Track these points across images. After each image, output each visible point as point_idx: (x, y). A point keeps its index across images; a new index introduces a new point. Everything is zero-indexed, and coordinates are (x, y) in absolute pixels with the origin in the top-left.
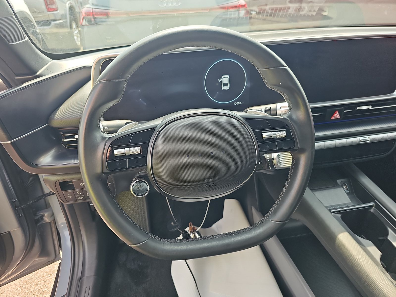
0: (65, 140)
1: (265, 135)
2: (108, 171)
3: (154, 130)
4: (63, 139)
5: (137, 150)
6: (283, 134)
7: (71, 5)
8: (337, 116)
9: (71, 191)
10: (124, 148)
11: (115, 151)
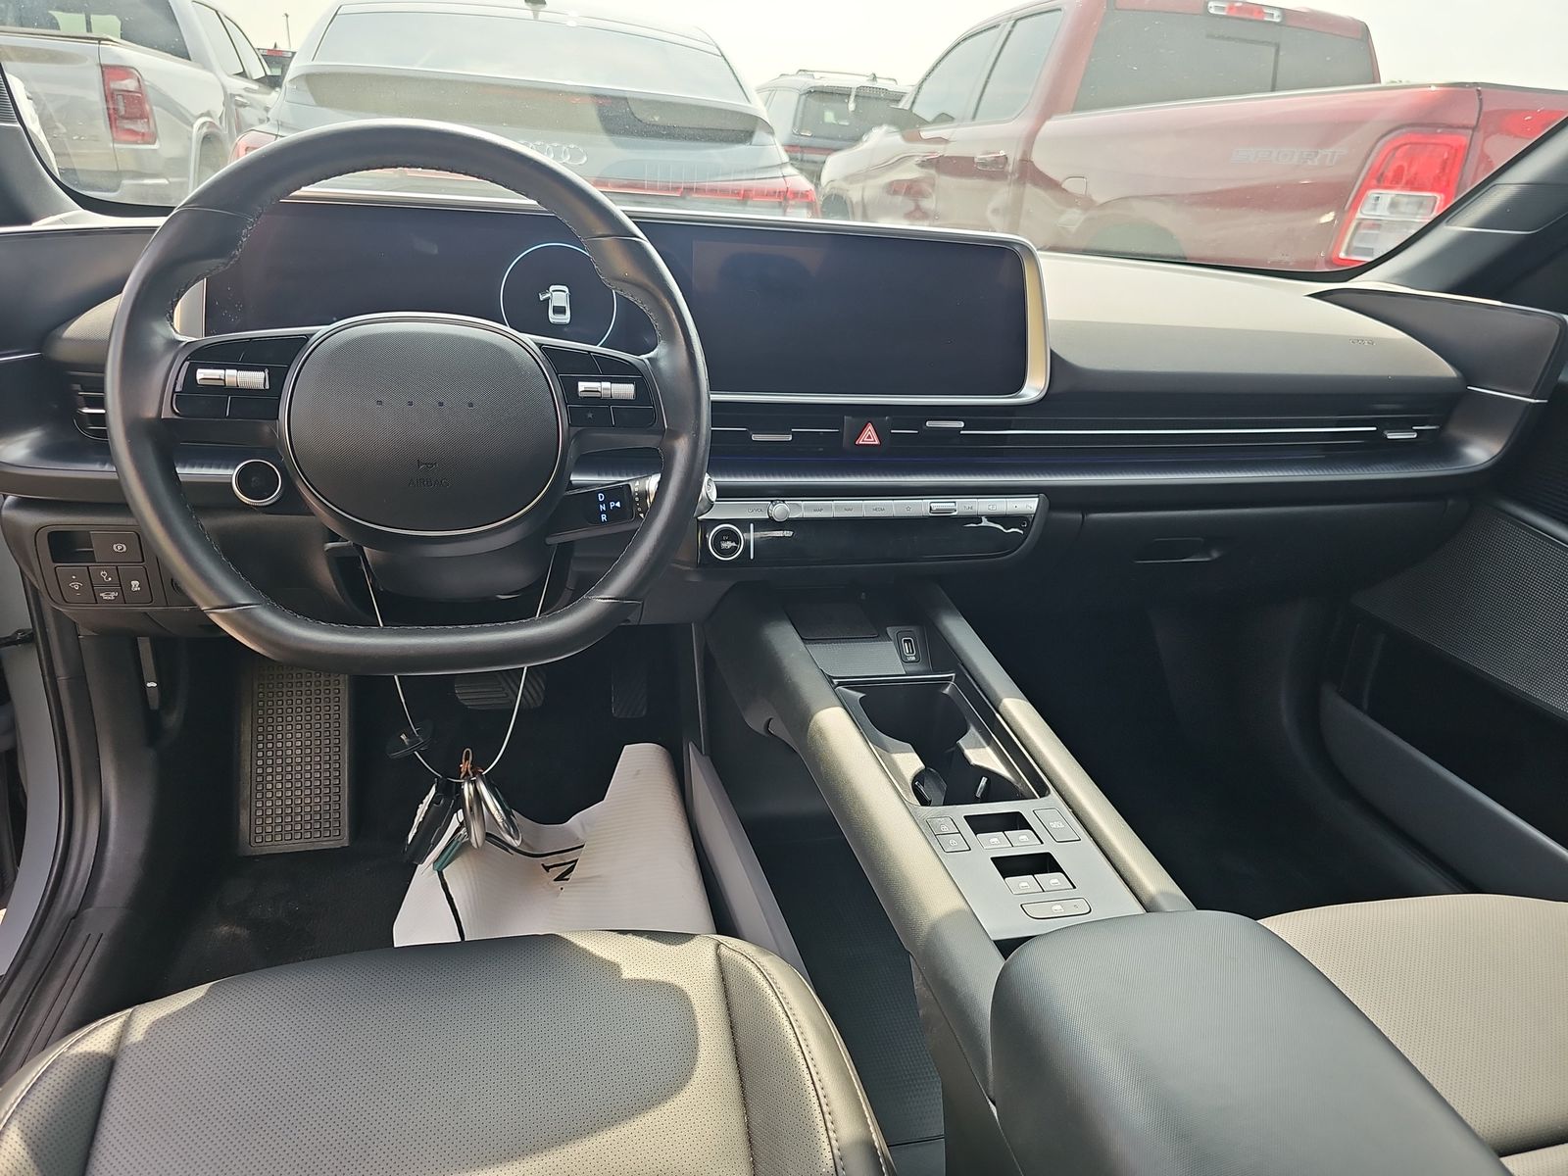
0: (86, 410)
1: (582, 386)
2: (176, 417)
3: (308, 339)
4: (82, 407)
5: (256, 379)
6: (627, 390)
7: (210, 130)
8: (869, 437)
9: (80, 567)
10: (224, 368)
11: (199, 371)
